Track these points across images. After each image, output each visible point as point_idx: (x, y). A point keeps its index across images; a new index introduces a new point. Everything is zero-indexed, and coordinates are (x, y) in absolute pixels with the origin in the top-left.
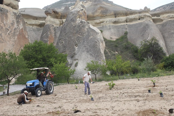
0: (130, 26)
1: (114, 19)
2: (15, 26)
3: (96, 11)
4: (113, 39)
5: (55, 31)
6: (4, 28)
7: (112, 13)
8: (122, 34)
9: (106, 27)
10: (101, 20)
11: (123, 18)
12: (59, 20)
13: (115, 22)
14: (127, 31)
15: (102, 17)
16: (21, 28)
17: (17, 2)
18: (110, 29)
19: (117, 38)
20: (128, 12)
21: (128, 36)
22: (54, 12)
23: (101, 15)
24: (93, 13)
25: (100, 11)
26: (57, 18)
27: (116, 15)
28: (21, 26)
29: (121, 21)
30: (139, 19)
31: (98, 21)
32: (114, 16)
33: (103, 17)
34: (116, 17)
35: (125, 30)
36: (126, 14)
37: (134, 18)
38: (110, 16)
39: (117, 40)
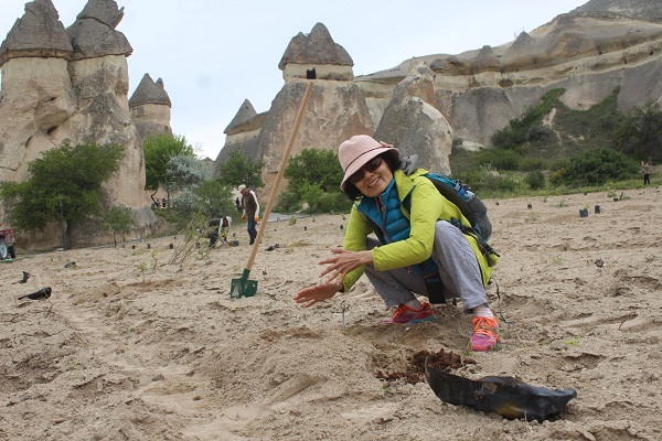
0: (629, 73)
1: (594, 59)
2: (341, 110)
3: (556, 46)
4: (584, 106)
5: (453, 101)
6: (314, 119)
7: (592, 45)
8: (607, 93)
9: (574, 78)
10: (568, 65)
11: (616, 54)
12: (468, 77)
13: (597, 66)
14: (621, 84)
15: (569, 57)
16: (353, 113)
17: (347, 68)
18: (582, 83)
19: (594, 103)
20: (628, 40)
21: (619, 97)
22: (452, 63)
23: (565, 53)
24: (549, 51)
25: (565, 44)
26: (462, 73)
27: (600, 48)
28: (354, 109)
29: (610, 62)
30: (651, 54)
31: (560, 67)
32: (597, 51)
33: (571, 56)
34: (600, 54)
35: (615, 84)
36: (624, 45)
37: (640, 53)
38: (588, 52)
39: (593, 107)
